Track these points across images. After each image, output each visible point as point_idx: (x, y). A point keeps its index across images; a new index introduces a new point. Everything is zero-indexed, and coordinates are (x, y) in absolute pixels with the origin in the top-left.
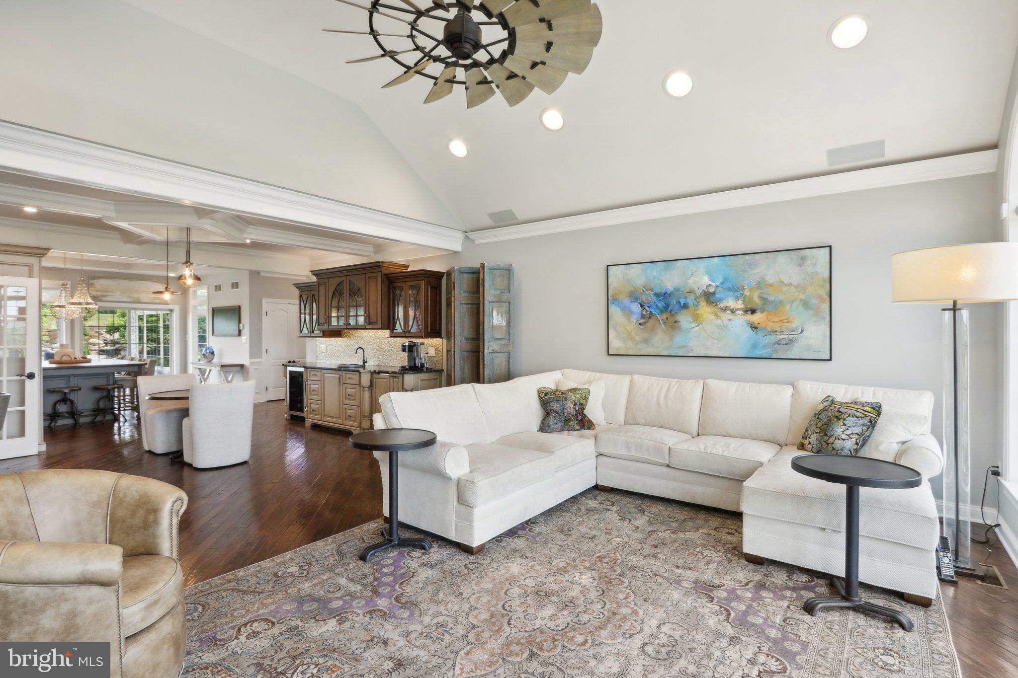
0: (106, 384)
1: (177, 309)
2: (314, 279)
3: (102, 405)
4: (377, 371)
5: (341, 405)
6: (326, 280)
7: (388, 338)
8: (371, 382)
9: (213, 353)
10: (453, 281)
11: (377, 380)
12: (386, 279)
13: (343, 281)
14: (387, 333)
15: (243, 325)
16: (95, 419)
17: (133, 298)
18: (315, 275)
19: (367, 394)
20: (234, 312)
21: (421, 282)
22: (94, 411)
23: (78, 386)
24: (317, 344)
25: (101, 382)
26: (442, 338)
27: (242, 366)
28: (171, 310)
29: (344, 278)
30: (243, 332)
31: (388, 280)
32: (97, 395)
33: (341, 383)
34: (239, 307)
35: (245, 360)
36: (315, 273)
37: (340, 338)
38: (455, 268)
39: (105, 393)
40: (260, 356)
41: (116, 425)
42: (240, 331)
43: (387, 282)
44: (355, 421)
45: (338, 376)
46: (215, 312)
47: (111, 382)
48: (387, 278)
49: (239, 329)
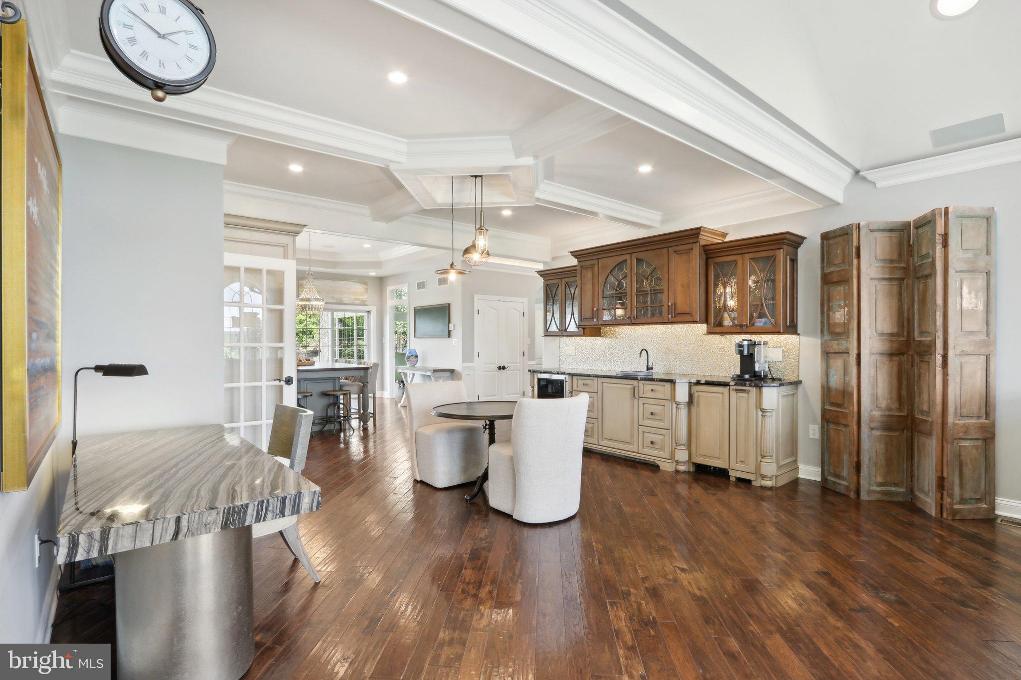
0: (332, 389)
1: (374, 309)
2: (574, 262)
3: (330, 413)
4: (703, 382)
5: (636, 426)
6: (595, 262)
7: (705, 335)
8: (691, 396)
9: (417, 357)
10: (855, 244)
11: (700, 394)
12: (703, 252)
13: (626, 260)
14: (703, 327)
15: (454, 326)
16: (323, 428)
17: (337, 299)
18: (575, 256)
19: (683, 412)
20: (442, 312)
21: (778, 251)
22: (323, 419)
23: (308, 391)
24: (561, 345)
25: (328, 387)
26: (799, 334)
27: (452, 371)
28: (369, 312)
29: (627, 257)
30: (453, 333)
31: (706, 254)
32: (325, 401)
33: (636, 396)
34: (449, 304)
35: (456, 364)
36: (576, 254)
37: (598, 338)
38: (861, 224)
39: (332, 400)
40: (472, 361)
41: (342, 435)
42: (449, 332)
43: (704, 257)
44: (662, 449)
45: (631, 387)
46: (420, 312)
47: (337, 388)
48: (705, 251)
49: (449, 330)
